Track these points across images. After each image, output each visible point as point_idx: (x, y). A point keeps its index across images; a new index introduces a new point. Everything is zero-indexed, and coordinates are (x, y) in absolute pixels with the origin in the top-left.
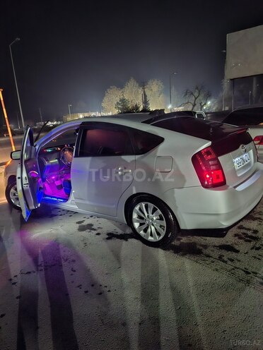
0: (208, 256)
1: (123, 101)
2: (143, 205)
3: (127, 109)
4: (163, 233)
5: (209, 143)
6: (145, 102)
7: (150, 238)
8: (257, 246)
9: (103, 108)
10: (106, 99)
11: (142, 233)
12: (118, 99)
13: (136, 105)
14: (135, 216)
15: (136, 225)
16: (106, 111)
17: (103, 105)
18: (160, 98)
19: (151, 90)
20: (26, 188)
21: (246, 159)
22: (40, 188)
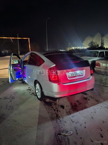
1: (92, 42)
2: (38, 85)
3: (93, 46)
7: (39, 97)
9: (83, 45)
11: (37, 94)
14: (36, 88)
15: (37, 91)
20: (12, 73)
21: (80, 73)
22: (20, 73)
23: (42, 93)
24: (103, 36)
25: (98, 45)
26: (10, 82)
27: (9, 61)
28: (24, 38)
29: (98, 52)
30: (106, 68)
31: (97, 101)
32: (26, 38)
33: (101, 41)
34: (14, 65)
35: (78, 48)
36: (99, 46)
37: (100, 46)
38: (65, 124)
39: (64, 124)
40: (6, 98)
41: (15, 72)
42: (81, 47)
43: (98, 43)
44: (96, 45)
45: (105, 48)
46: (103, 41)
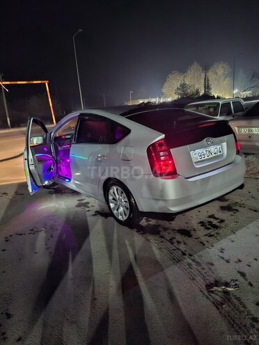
0: (162, 237)
1: (183, 86)
2: (115, 188)
3: (186, 95)
4: (128, 213)
5: (163, 136)
6: (207, 87)
7: (120, 218)
8: (212, 234)
9: (163, 94)
10: (166, 85)
11: (115, 212)
12: (178, 85)
13: (197, 90)
14: (111, 198)
15: (112, 205)
16: (165, 97)
17: (164, 90)
18: (225, 82)
19: (217, 73)
20: (32, 168)
21: (216, 151)
22: (50, 169)
23: (133, 208)
24: (206, 68)
25: (197, 92)
26: (31, 191)
27: (25, 138)
28: (35, 82)
29: (219, 104)
30: (250, 137)
31: (255, 211)
32: (40, 82)
33: (203, 80)
34: (36, 149)
35: (153, 100)
36: (201, 94)
37: (202, 92)
38: (212, 268)
39: (210, 269)
40: (35, 230)
41: (41, 166)
42: (160, 98)
43: (197, 86)
44: (194, 91)
45: (214, 96)
46: (208, 80)
